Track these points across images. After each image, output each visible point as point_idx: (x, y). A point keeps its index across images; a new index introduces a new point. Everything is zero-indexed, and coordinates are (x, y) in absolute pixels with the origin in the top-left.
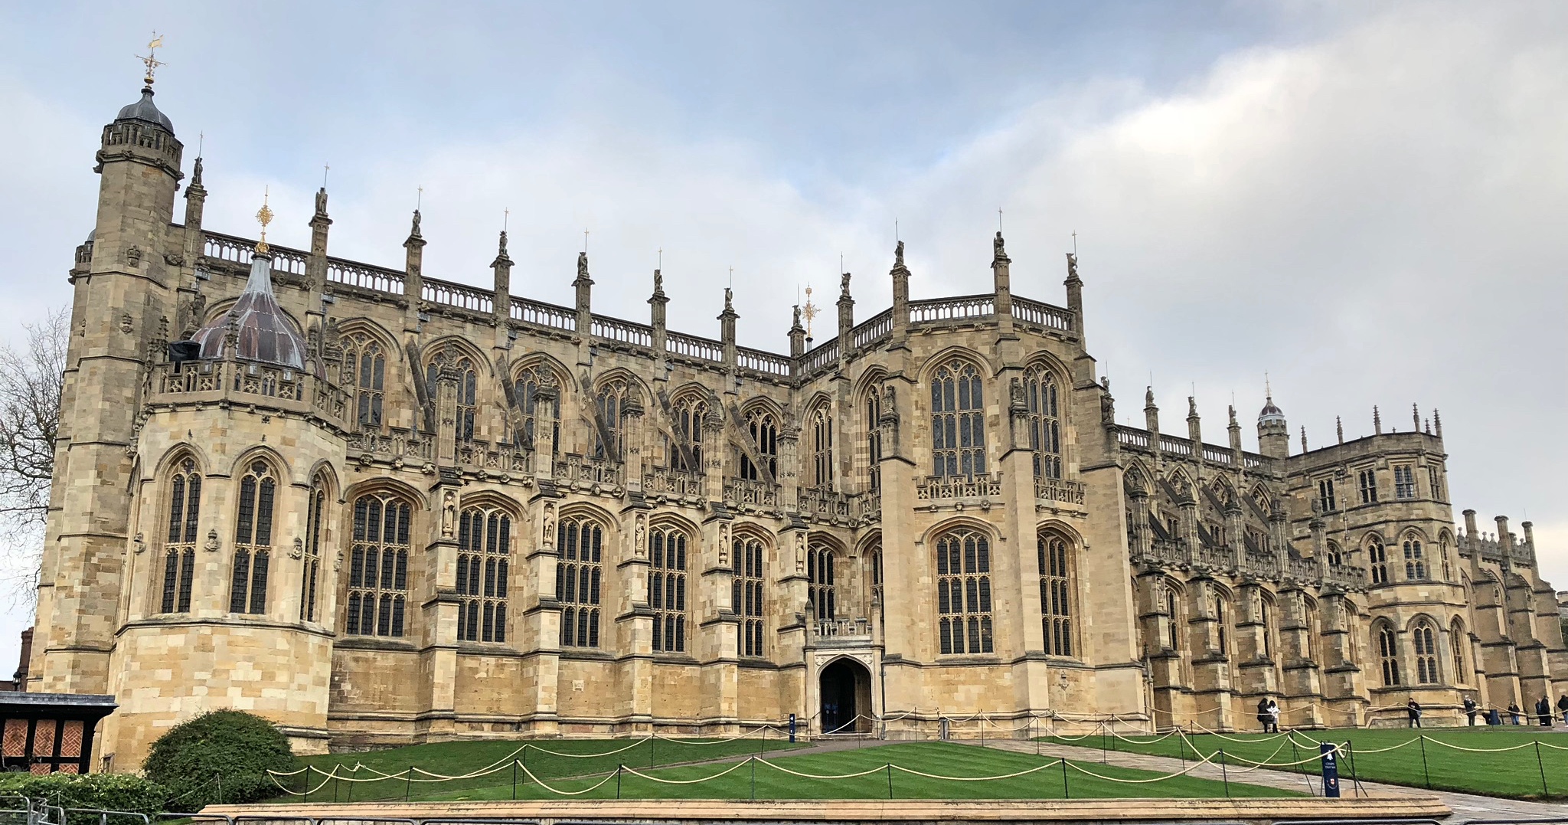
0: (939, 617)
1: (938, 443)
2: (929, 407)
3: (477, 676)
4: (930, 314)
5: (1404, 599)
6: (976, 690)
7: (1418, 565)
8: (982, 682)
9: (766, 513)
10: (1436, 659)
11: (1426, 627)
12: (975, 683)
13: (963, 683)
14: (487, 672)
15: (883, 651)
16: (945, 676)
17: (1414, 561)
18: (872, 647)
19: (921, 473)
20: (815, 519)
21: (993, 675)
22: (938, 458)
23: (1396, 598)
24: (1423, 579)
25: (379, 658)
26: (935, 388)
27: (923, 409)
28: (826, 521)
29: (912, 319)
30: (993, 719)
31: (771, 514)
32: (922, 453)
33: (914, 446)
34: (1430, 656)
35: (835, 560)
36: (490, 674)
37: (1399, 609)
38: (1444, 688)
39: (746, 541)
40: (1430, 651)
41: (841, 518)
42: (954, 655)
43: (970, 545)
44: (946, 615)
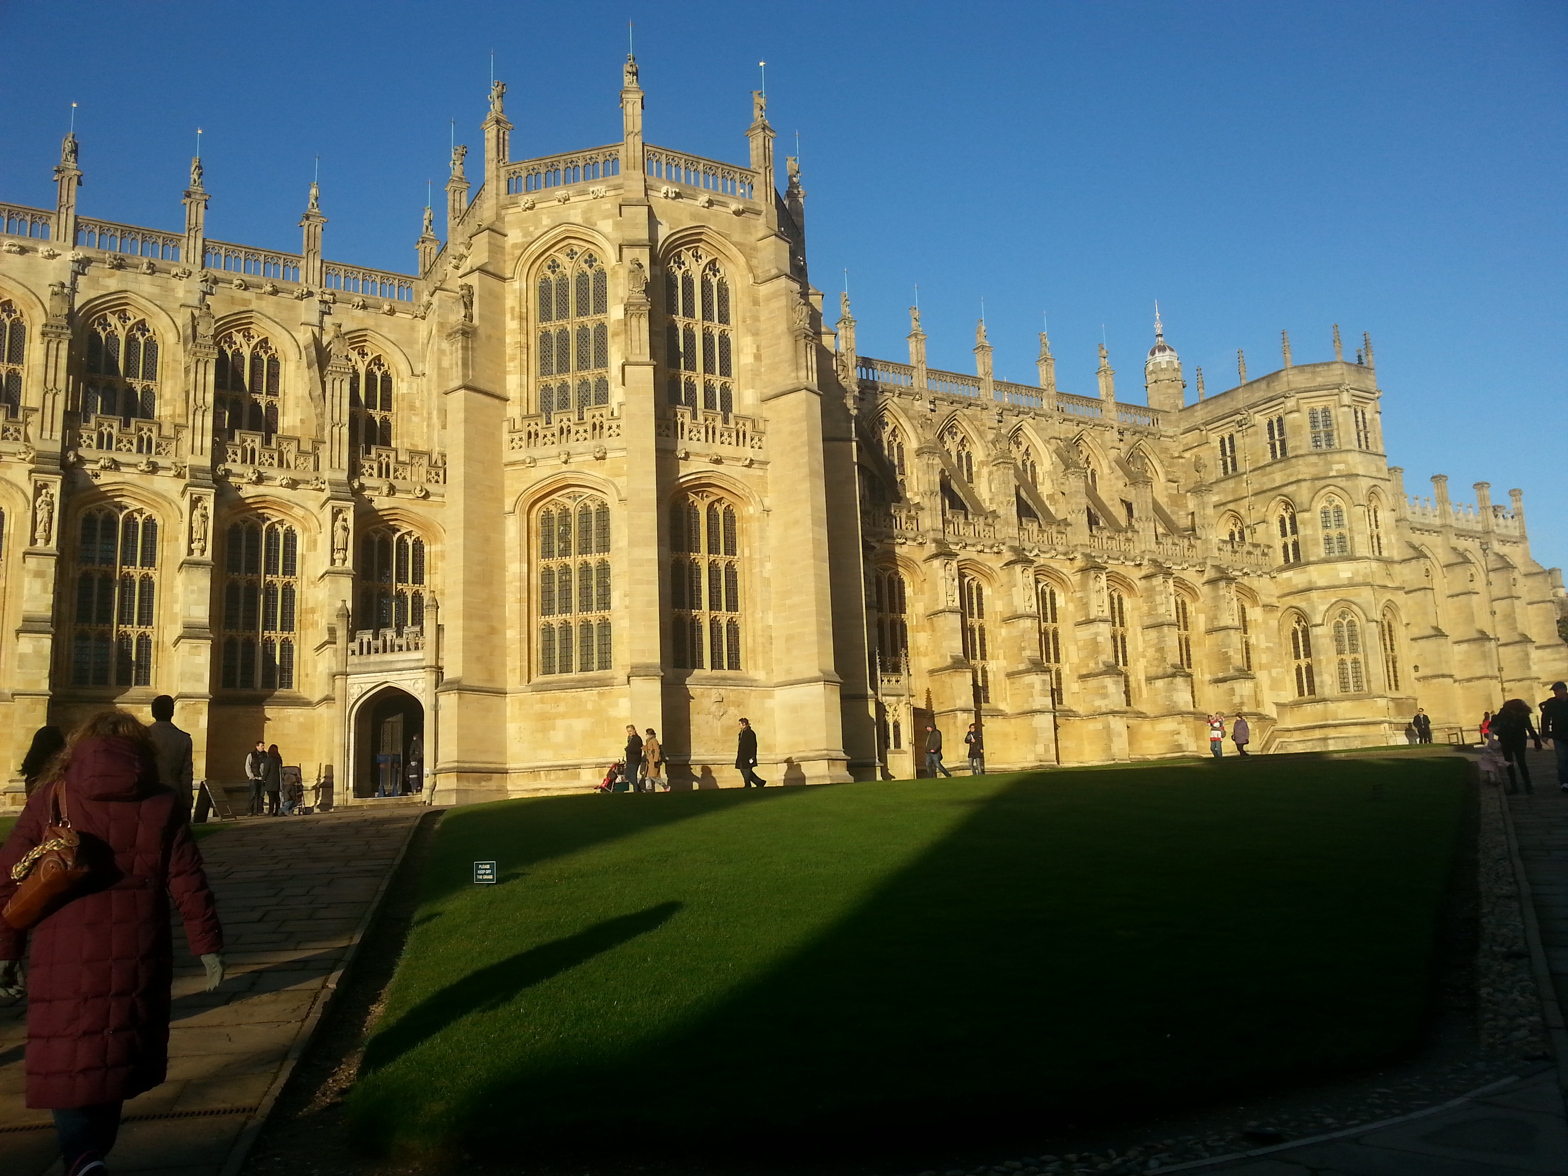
0: (538, 621)
1: (544, 369)
2: (533, 318)
4: (536, 181)
5: (1321, 583)
6: (580, 725)
7: (1341, 537)
8: (590, 714)
9: (296, 481)
10: (1361, 659)
11: (1349, 618)
12: (580, 716)
15: (440, 674)
16: (538, 708)
17: (1334, 533)
18: (422, 668)
19: (516, 411)
20: (384, 491)
22: (544, 390)
23: (1310, 582)
24: (1345, 554)
26: (544, 288)
27: (524, 320)
29: (512, 190)
31: (308, 483)
32: (520, 384)
33: (506, 372)
34: (1353, 656)
35: (427, 548)
37: (1314, 594)
38: (1370, 696)
40: (1354, 650)
42: (556, 677)
43: (585, 514)
44: (550, 619)
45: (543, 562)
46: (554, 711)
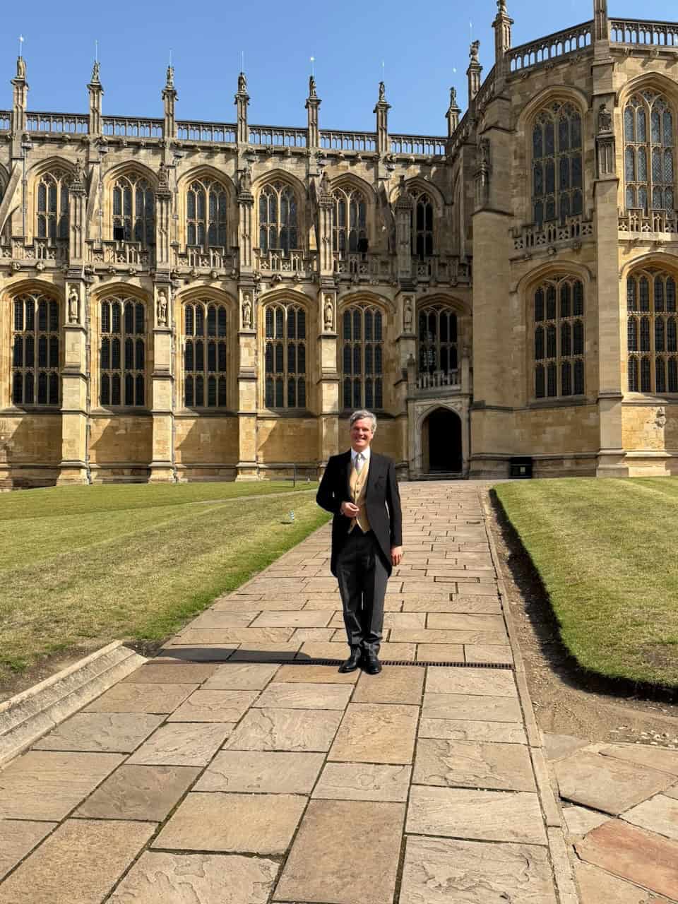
0: (533, 363)
1: (538, 190)
2: (529, 156)
3: (117, 433)
4: (529, 60)
6: (562, 430)
8: (570, 423)
9: (381, 281)
12: (562, 425)
13: (551, 425)
14: (126, 429)
15: (471, 399)
16: (534, 420)
18: (460, 395)
19: (518, 223)
20: (433, 283)
21: (580, 415)
22: (537, 206)
25: (35, 421)
26: (537, 133)
27: (522, 157)
28: (447, 283)
29: (513, 69)
30: (576, 458)
31: (387, 282)
32: (521, 204)
33: (513, 196)
35: (458, 319)
36: (128, 430)
39: (363, 310)
41: (461, 279)
42: (545, 399)
43: (565, 289)
44: (541, 361)
45: (537, 324)
46: (545, 421)
